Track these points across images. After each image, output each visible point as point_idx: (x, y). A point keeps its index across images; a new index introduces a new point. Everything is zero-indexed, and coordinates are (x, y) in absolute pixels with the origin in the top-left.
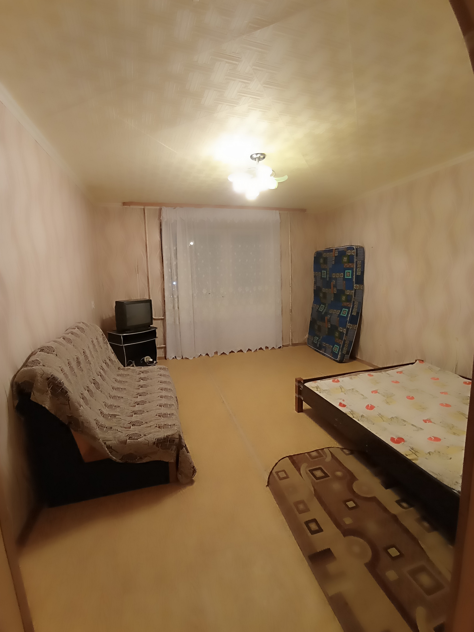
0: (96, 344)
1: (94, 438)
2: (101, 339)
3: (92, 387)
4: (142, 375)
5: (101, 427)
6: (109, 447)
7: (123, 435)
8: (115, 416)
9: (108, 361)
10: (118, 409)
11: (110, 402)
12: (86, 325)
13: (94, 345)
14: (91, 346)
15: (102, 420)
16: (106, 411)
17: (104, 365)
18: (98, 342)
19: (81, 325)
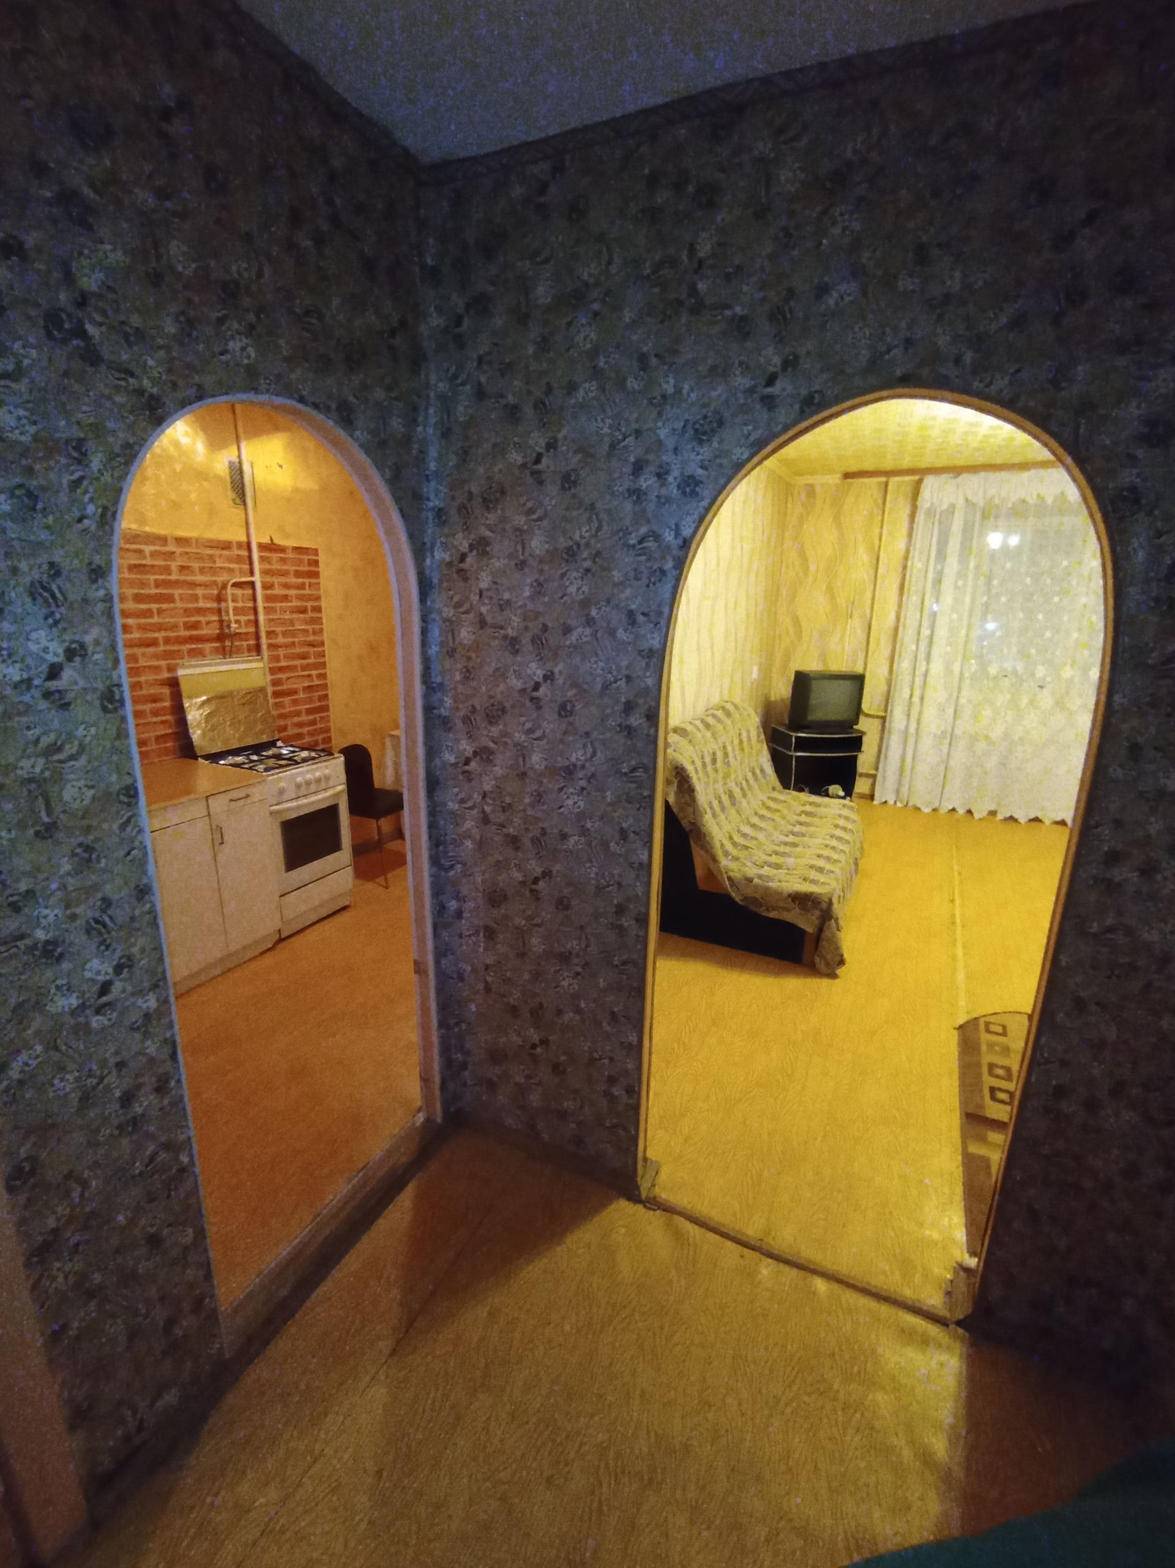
0: (745, 739)
1: (715, 860)
2: (754, 734)
3: (725, 799)
4: (808, 808)
5: (726, 854)
6: (729, 878)
7: (751, 871)
8: (747, 848)
9: (758, 771)
10: (755, 842)
11: (746, 829)
12: (736, 706)
13: (741, 742)
14: (736, 742)
15: (729, 846)
16: (737, 838)
17: (750, 776)
18: (749, 738)
19: (729, 706)
